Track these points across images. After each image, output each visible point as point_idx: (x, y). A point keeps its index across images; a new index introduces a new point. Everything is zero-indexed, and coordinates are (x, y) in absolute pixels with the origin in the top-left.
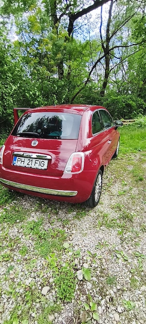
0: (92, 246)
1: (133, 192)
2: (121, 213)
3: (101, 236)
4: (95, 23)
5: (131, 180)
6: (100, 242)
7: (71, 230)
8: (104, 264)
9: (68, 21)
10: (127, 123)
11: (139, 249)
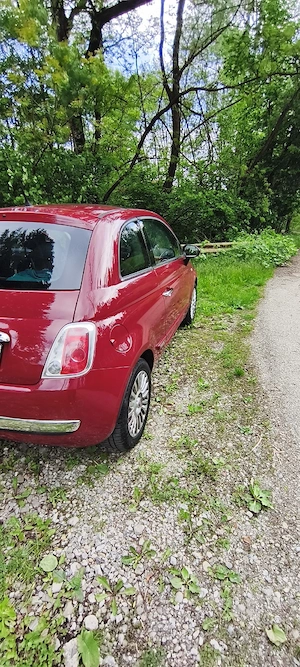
0: (114, 557)
1: (220, 404)
2: (190, 460)
3: (139, 529)
4: (149, 37)
5: (217, 376)
6: (134, 545)
7: (68, 515)
8: (140, 610)
9: (90, 26)
10: (215, 250)
11: (225, 558)
